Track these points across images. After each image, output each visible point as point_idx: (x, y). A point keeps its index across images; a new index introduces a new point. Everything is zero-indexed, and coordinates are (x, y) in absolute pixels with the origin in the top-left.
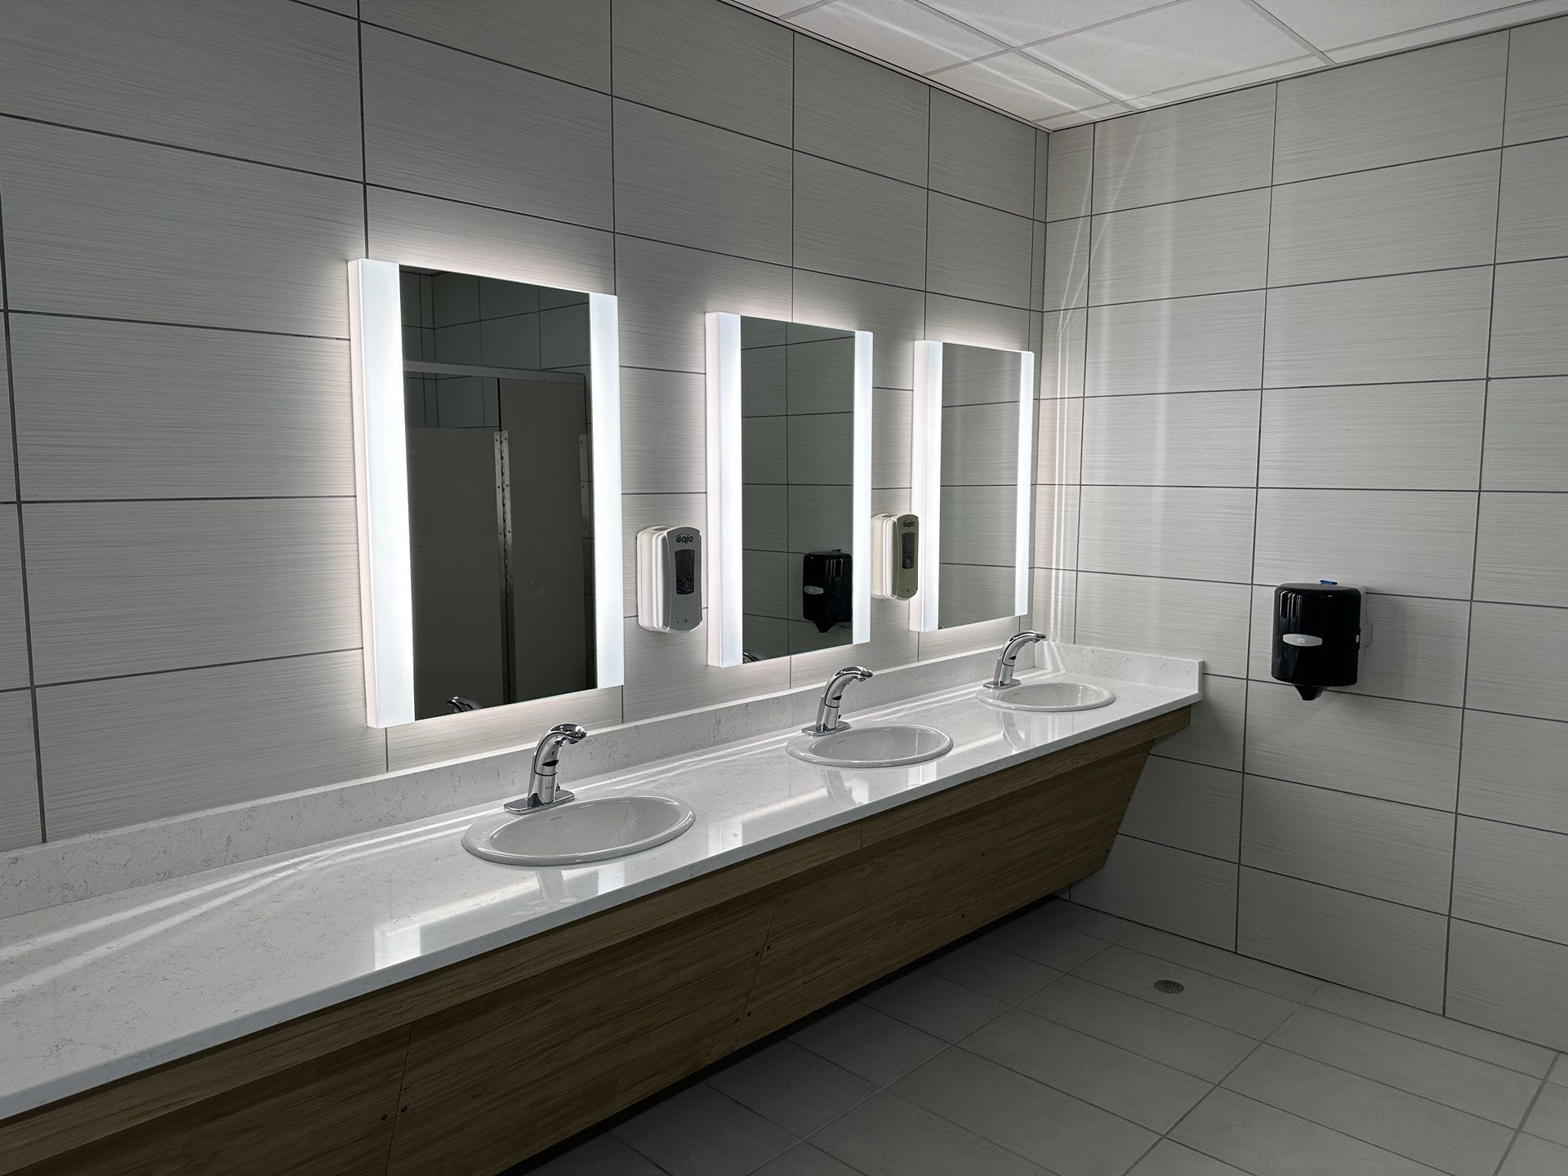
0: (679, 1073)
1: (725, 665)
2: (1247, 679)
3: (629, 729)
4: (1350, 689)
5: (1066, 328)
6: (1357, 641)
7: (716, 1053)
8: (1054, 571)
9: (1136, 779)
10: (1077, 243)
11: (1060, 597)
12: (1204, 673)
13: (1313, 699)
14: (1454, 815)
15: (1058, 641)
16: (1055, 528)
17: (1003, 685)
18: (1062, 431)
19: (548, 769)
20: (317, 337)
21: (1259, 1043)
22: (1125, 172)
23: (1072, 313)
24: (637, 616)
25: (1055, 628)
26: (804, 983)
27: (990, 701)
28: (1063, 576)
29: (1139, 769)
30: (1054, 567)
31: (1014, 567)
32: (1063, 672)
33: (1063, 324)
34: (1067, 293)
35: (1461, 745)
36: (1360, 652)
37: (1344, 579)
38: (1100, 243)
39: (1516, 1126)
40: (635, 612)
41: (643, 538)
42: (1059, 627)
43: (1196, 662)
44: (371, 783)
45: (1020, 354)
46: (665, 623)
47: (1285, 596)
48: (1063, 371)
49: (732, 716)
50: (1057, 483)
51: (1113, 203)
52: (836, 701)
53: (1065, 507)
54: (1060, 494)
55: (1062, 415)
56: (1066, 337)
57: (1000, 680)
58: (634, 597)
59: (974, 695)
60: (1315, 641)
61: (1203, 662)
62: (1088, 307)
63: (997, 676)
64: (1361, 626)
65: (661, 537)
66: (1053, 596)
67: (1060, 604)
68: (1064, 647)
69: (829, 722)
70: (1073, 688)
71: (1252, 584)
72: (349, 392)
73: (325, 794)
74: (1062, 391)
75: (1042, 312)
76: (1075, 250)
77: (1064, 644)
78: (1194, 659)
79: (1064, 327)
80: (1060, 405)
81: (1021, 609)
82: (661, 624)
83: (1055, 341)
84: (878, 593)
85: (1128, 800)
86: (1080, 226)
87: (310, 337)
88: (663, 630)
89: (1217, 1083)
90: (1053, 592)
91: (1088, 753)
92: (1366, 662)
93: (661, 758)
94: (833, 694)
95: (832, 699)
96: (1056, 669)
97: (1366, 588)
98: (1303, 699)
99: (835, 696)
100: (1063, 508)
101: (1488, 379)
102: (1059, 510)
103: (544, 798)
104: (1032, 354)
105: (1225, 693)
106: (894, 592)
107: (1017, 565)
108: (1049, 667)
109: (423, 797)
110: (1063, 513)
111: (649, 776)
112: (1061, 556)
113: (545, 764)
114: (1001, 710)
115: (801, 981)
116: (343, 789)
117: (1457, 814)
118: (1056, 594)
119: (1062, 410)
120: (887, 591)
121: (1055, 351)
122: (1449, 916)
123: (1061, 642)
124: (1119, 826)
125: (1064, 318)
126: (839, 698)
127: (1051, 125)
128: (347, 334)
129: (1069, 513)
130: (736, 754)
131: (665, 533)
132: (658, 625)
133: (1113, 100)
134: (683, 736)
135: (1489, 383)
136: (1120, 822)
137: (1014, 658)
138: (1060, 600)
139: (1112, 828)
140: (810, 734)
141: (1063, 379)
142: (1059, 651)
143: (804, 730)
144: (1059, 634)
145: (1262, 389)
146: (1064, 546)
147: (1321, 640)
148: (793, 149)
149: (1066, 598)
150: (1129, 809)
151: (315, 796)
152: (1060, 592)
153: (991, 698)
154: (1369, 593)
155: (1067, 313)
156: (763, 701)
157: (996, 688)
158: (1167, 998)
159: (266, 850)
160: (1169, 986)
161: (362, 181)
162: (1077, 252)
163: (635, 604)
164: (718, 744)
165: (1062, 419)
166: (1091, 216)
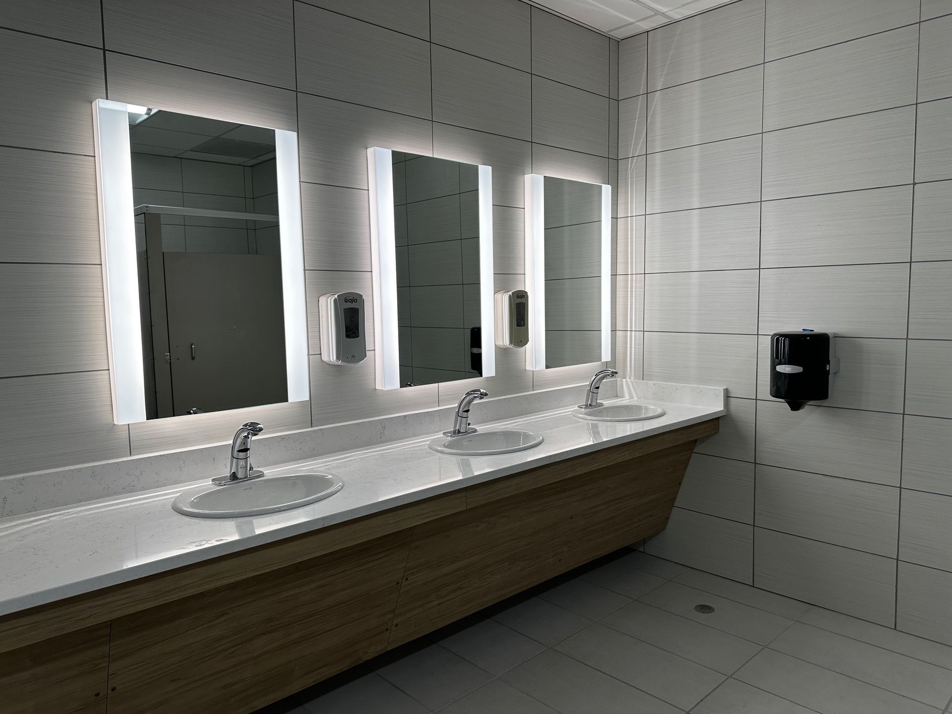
0: (344, 666)
1: (387, 389)
2: (756, 399)
3: (314, 431)
4: (825, 403)
5: (633, 169)
6: (828, 369)
7: (373, 651)
8: (629, 332)
9: (685, 469)
10: (638, 112)
11: (633, 349)
12: (727, 396)
13: (799, 410)
14: (899, 489)
15: (632, 379)
16: (629, 303)
17: (592, 406)
18: (632, 238)
19: (242, 455)
20: (69, 154)
21: (763, 647)
22: (668, 63)
23: (637, 159)
24: (321, 354)
25: (631, 370)
26: (439, 604)
27: (581, 416)
28: (635, 335)
29: (686, 463)
30: (629, 329)
31: (601, 331)
32: (636, 399)
33: (631, 167)
34: (633, 147)
35: (903, 440)
36: (830, 376)
37: (818, 328)
38: (653, 111)
39: (943, 708)
40: (319, 351)
41: (323, 300)
42: (633, 369)
43: (721, 389)
44: (116, 463)
45: (601, 186)
46: (338, 358)
47: (777, 339)
48: (632, 198)
49: (394, 424)
50: (629, 273)
51: (660, 84)
52: (466, 413)
53: (635, 289)
54: (632, 280)
55: (632, 227)
56: (633, 175)
57: (589, 403)
58: (319, 341)
59: (570, 413)
60: (797, 369)
61: (727, 389)
62: (646, 154)
63: (587, 400)
64: (830, 359)
65: (333, 298)
66: (629, 349)
67: (633, 354)
68: (636, 382)
69: (462, 428)
70: (639, 408)
71: (758, 334)
72: (95, 192)
73: (80, 470)
74: (632, 212)
75: (618, 160)
76: (637, 117)
77: (636, 381)
78: (720, 387)
79: (631, 169)
80: (631, 221)
81: (606, 356)
82: (335, 358)
83: (627, 179)
84: (500, 343)
85: (680, 484)
86: (640, 101)
87: (63, 153)
88: (337, 363)
89: (729, 675)
90: (629, 346)
91: (641, 448)
92: (835, 385)
93: (340, 451)
94: (463, 408)
95: (464, 411)
96: (631, 397)
97: (835, 334)
98: (792, 410)
99: (465, 410)
100: (634, 290)
101: (914, 184)
102: (632, 292)
103: (240, 475)
104: (609, 187)
105: (742, 410)
106: (511, 342)
107: (602, 330)
108: (627, 396)
109: (157, 473)
110: (634, 293)
111: (326, 462)
112: (633, 321)
113: (239, 451)
114: (590, 422)
115: (436, 603)
116: (94, 466)
117: (901, 488)
118: (631, 348)
119: (632, 224)
120: (507, 342)
121: (627, 186)
122: (897, 560)
123: (634, 379)
124: (674, 501)
125: (632, 163)
126: (467, 411)
127: (619, 34)
128: (92, 152)
129: (638, 293)
130: (393, 448)
131: (336, 296)
132: (333, 360)
133: (657, 13)
134: (357, 437)
135: (915, 186)
136: (675, 498)
137: (598, 388)
138: (633, 352)
139: (670, 502)
140: (448, 436)
141: (632, 203)
142: (633, 385)
143: (444, 434)
144: (633, 374)
145: (761, 202)
146: (635, 315)
147: (802, 368)
148: (430, 42)
149: (637, 349)
150: (681, 490)
151: (72, 471)
152: (633, 346)
153: (582, 413)
154: (836, 336)
155: (633, 160)
156: (417, 414)
157: (585, 408)
158: (702, 617)
159: (33, 508)
160: (705, 609)
161: (102, 48)
162: (638, 118)
163: (319, 346)
164: (383, 443)
165: (632, 230)
166: (647, 93)
